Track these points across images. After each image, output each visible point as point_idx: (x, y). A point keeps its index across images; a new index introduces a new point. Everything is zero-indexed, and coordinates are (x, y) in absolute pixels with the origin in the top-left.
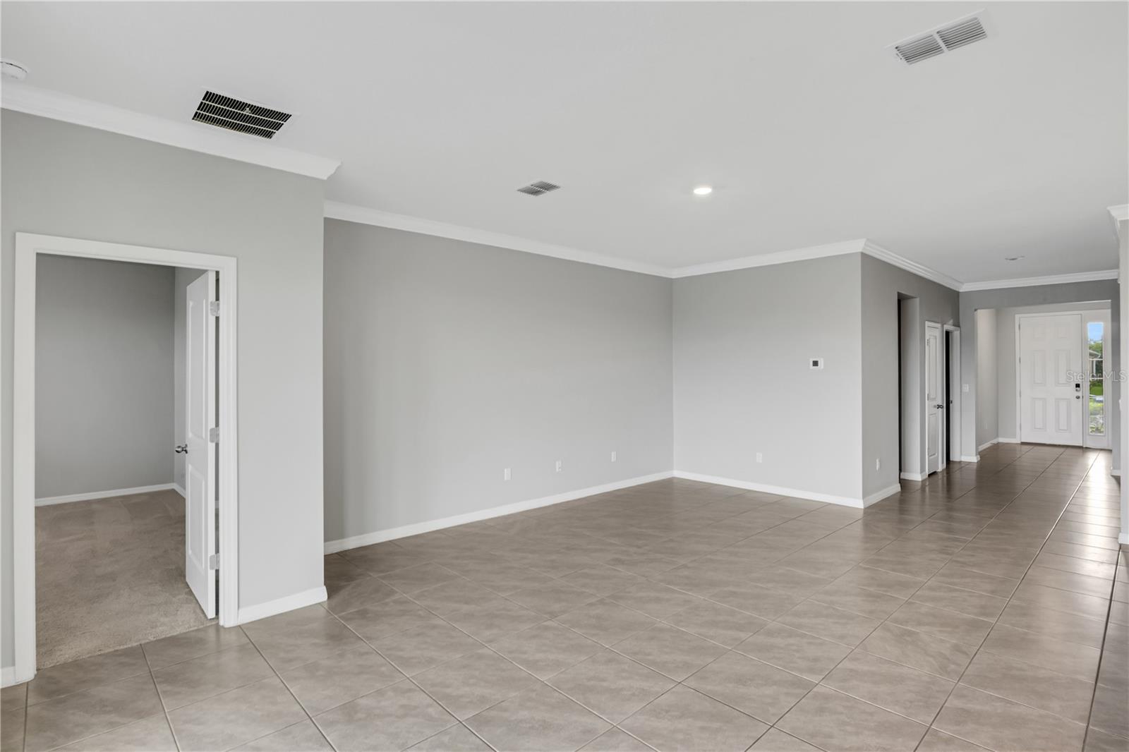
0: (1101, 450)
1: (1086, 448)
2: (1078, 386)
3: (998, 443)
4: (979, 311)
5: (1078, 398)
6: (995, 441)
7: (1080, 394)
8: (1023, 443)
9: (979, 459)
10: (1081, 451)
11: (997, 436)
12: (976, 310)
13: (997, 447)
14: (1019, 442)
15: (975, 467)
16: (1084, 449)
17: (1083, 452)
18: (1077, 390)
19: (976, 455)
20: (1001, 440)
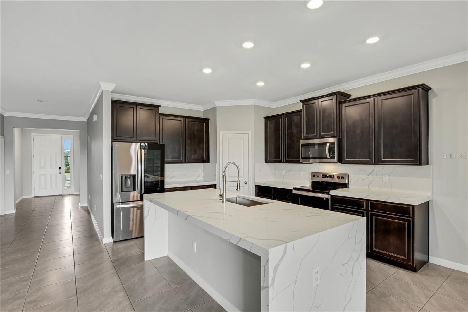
0: (70, 195)
1: (64, 195)
2: (60, 168)
3: (23, 199)
4: (15, 128)
5: (60, 173)
6: (21, 198)
7: (61, 171)
8: (35, 197)
9: (16, 211)
10: (61, 197)
11: (22, 195)
12: (14, 128)
13: (22, 201)
14: (33, 197)
15: (14, 216)
16: (62, 196)
17: (63, 197)
18: (60, 170)
19: (15, 209)
20: (24, 197)
